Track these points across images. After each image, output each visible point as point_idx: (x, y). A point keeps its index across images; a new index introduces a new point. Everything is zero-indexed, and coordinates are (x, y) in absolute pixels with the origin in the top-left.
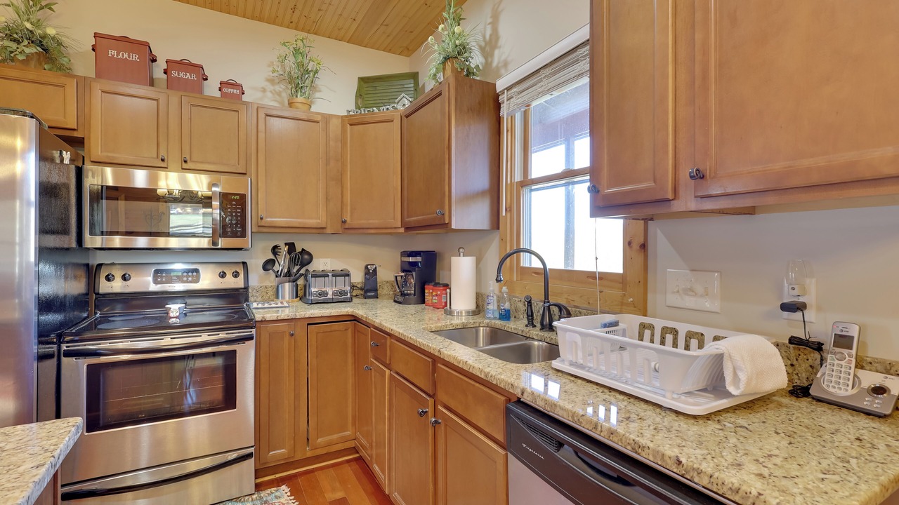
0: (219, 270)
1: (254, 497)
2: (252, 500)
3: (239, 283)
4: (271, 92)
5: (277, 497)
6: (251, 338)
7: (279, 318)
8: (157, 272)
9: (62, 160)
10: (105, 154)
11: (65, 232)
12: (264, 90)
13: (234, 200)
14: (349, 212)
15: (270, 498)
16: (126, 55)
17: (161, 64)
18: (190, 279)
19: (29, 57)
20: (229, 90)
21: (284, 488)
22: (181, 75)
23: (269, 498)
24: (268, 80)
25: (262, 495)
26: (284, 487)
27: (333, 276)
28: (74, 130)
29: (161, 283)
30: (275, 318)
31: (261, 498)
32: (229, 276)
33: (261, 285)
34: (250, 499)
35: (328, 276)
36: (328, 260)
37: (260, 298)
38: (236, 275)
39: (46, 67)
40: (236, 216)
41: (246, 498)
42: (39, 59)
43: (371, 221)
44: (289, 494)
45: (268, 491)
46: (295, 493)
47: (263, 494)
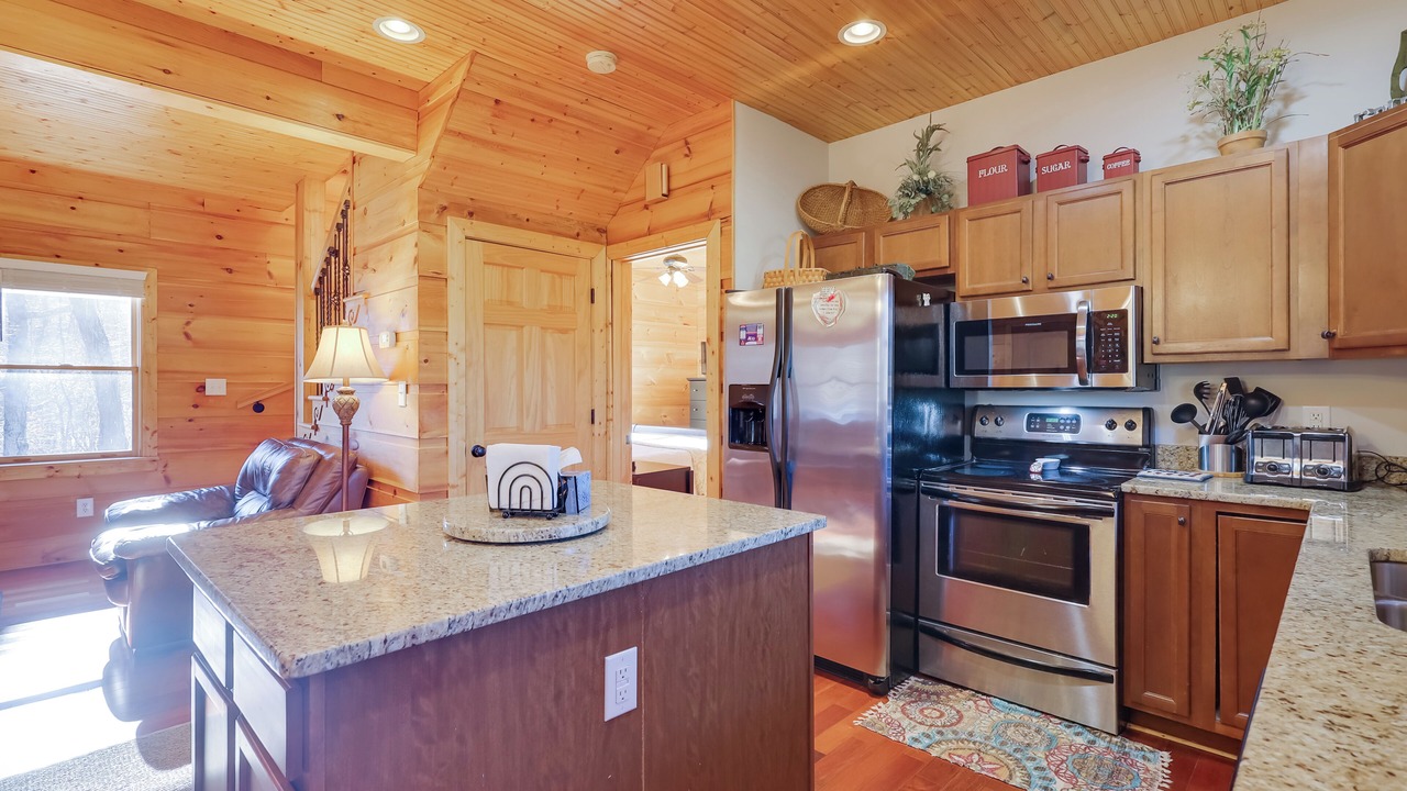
0: (1107, 418)
1: (1115, 739)
2: (1110, 742)
3: (1136, 438)
4: (1198, 137)
5: (1144, 758)
6: (1109, 513)
7: (1160, 494)
8: (1030, 416)
9: (923, 302)
10: (972, 286)
11: (934, 371)
12: (1185, 139)
13: (1110, 320)
14: (1342, 316)
15: (1136, 753)
16: (994, 170)
17: (1033, 164)
18: (1068, 427)
19: (917, 207)
20: (1115, 165)
21: (1166, 756)
22: (1052, 168)
23: (1134, 753)
24: (1192, 121)
25: (1127, 744)
26: (1166, 754)
27: (1303, 438)
28: (946, 267)
29: (1035, 430)
30: (1152, 493)
31: (1124, 746)
32: (1120, 428)
33: (1179, 445)
34: (1108, 739)
35: (1291, 437)
36: (1324, 410)
37: (1176, 465)
38: (1130, 426)
39: (933, 209)
40: (1114, 342)
41: (1104, 735)
42: (926, 205)
43: (1391, 331)
44: (1166, 765)
45: (1139, 745)
46: (1179, 770)
47: (1129, 743)
